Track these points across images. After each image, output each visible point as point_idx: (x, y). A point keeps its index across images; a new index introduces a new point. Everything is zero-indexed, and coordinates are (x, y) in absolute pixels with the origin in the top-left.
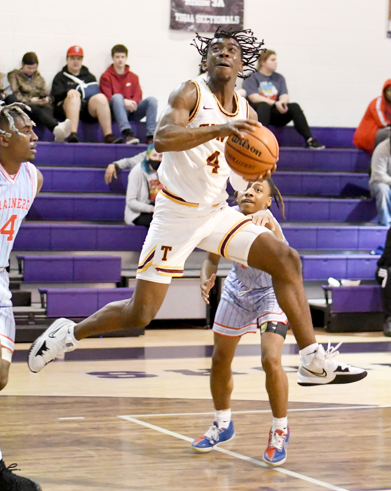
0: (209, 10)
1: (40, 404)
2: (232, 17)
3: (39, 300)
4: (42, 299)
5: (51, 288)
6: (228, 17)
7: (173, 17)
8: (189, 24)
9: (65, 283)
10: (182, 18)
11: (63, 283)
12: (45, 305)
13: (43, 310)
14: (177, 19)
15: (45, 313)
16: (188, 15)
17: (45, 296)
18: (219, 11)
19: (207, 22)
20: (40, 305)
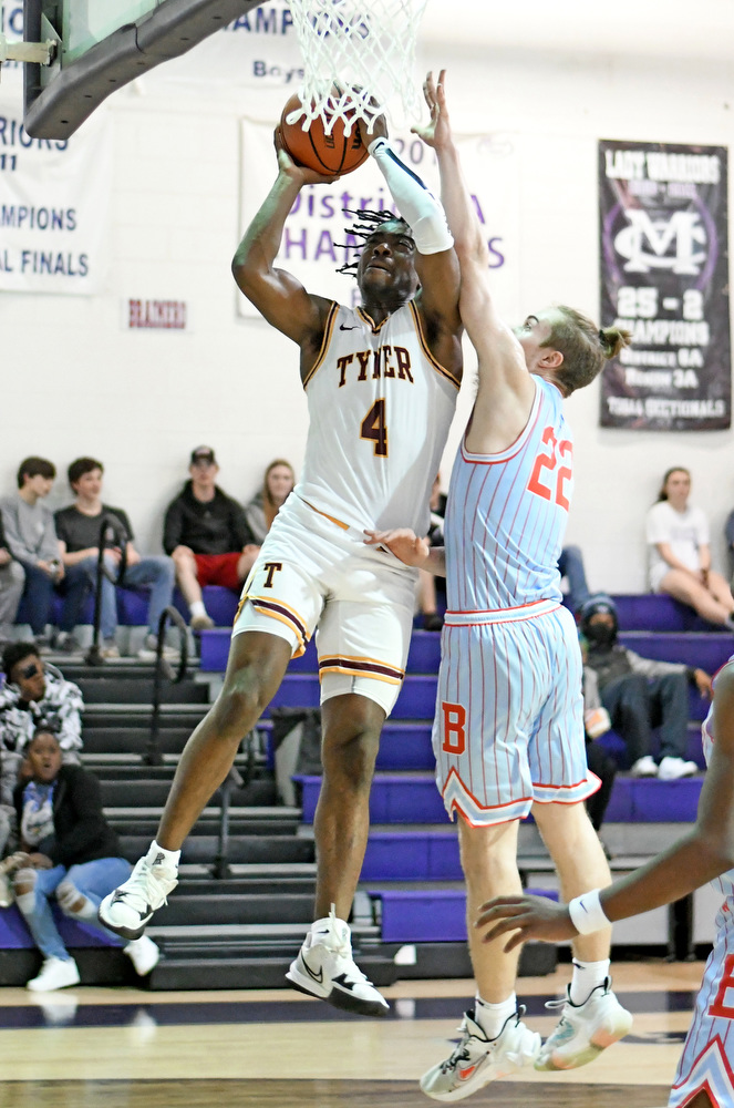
0: (670, 391)
1: (362, 1094)
2: (710, 403)
3: (368, 911)
4: (373, 909)
5: (389, 891)
6: (703, 403)
7: (605, 407)
8: (634, 418)
9: (414, 881)
10: (621, 407)
11: (409, 881)
12: (379, 921)
13: (375, 929)
14: (611, 409)
15: (379, 935)
16: (632, 402)
17: (378, 904)
18: (687, 394)
19: (665, 414)
20: (369, 921)
